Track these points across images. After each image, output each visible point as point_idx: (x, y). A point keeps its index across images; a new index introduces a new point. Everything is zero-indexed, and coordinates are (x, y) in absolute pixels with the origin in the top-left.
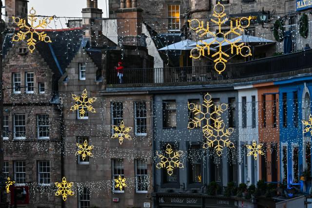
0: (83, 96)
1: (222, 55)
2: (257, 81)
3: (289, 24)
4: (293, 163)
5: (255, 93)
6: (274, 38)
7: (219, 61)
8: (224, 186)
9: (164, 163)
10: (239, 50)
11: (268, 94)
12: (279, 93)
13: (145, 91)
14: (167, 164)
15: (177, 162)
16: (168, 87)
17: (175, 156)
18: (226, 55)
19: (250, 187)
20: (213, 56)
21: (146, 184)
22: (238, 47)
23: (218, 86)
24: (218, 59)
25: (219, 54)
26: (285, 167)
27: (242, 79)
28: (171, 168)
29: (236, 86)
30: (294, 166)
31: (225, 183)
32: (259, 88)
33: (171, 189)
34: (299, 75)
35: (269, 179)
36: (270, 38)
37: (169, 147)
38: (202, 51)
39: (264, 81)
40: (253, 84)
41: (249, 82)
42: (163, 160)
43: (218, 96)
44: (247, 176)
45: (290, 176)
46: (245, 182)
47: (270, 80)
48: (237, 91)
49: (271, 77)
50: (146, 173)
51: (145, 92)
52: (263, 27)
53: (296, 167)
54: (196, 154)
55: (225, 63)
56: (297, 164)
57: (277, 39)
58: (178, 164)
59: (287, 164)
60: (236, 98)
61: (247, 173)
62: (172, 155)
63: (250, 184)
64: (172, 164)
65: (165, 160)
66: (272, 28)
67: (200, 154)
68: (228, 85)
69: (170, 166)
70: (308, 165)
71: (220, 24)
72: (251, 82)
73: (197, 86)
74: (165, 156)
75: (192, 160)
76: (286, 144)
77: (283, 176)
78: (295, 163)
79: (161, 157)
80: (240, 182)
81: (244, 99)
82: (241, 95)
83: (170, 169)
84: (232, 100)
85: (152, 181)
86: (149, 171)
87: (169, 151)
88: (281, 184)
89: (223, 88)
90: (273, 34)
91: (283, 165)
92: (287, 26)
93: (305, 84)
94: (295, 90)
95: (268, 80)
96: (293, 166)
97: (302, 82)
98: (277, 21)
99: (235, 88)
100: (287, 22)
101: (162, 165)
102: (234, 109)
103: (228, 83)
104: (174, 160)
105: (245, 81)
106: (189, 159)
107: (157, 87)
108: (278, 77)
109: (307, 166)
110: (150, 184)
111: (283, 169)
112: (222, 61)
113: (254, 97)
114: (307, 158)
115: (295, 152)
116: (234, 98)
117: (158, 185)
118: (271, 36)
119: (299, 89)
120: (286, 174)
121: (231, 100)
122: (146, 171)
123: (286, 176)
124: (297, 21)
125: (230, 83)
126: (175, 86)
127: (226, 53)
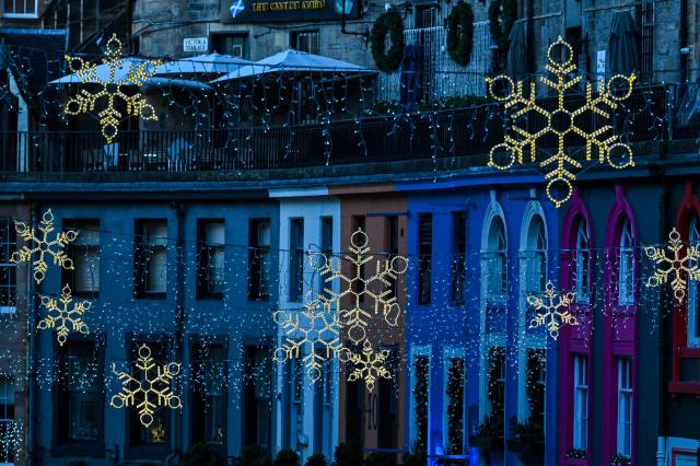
0: (44, 226)
1: (565, 162)
2: (342, 179)
3: (417, 26)
4: (446, 400)
5: (334, 211)
6: (372, 62)
7: (556, 176)
8: (230, 454)
9: (132, 394)
10: (605, 152)
11: (372, 215)
12: (408, 214)
13: (15, 193)
14: (140, 397)
15: (166, 393)
16: (80, 185)
17: (160, 377)
18: (573, 162)
19: (311, 460)
20: (543, 164)
21: (11, 444)
22: (603, 146)
23: (220, 186)
24: (554, 172)
25: (557, 161)
26: (421, 411)
27: (292, 171)
28: (149, 407)
29: (275, 188)
30: (450, 409)
31: (235, 448)
32: (344, 199)
33: (79, 459)
34: (475, 169)
35: (371, 440)
36: (361, 59)
37: (145, 352)
38: (516, 152)
39: (361, 179)
40: (330, 187)
41: (313, 180)
42: (127, 387)
43: (219, 212)
44: (300, 431)
45: (437, 434)
46: (293, 447)
47: (380, 177)
48: (277, 201)
49: (385, 170)
50: (11, 415)
51: (16, 197)
52: (344, 31)
53: (456, 411)
54: (216, 372)
55: (572, 182)
56: (460, 404)
57: (380, 65)
58: (167, 398)
59: (428, 404)
60: (273, 221)
61: (300, 423)
62: (153, 374)
63: (308, 453)
64: (153, 397)
65: (133, 386)
66: (366, 34)
67: (226, 373)
68: (250, 185)
69: (146, 402)
70: (494, 407)
71: (561, 88)
72: (319, 180)
73: (162, 184)
74: (134, 376)
75: (204, 387)
76: (427, 351)
77: (413, 435)
78: (453, 401)
79: (126, 378)
80: (279, 445)
81: (297, 224)
82: (286, 214)
83: (146, 409)
84: (260, 224)
85: (29, 436)
86: (19, 411)
87: (146, 364)
88: (407, 454)
89: (238, 191)
90: (370, 50)
91: (413, 404)
92: (410, 33)
93: (493, 194)
94: (458, 209)
95: (374, 178)
96: (445, 409)
97: (485, 189)
98: (383, 16)
99: (272, 194)
100: (410, 21)
101: (125, 399)
102: (266, 249)
103: (249, 179)
104: (159, 386)
105: (301, 177)
106: (198, 386)
107: (49, 184)
108: (405, 170)
109: (489, 410)
110: (23, 444)
111: (413, 415)
112: (564, 176)
113: (327, 222)
114: (491, 389)
115: (455, 372)
116: (267, 220)
117: (43, 448)
118: (364, 56)
119: (474, 206)
120: (423, 428)
121: (257, 226)
122: (11, 408)
123: (424, 436)
124: (438, 18)
125: (254, 179)
126: (101, 181)
127: (573, 158)
